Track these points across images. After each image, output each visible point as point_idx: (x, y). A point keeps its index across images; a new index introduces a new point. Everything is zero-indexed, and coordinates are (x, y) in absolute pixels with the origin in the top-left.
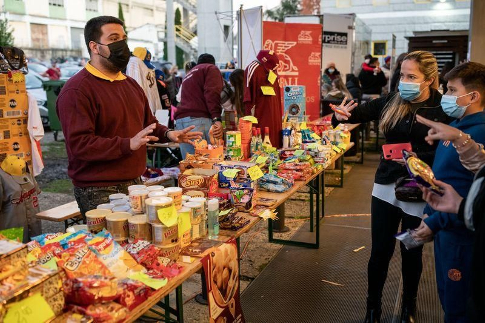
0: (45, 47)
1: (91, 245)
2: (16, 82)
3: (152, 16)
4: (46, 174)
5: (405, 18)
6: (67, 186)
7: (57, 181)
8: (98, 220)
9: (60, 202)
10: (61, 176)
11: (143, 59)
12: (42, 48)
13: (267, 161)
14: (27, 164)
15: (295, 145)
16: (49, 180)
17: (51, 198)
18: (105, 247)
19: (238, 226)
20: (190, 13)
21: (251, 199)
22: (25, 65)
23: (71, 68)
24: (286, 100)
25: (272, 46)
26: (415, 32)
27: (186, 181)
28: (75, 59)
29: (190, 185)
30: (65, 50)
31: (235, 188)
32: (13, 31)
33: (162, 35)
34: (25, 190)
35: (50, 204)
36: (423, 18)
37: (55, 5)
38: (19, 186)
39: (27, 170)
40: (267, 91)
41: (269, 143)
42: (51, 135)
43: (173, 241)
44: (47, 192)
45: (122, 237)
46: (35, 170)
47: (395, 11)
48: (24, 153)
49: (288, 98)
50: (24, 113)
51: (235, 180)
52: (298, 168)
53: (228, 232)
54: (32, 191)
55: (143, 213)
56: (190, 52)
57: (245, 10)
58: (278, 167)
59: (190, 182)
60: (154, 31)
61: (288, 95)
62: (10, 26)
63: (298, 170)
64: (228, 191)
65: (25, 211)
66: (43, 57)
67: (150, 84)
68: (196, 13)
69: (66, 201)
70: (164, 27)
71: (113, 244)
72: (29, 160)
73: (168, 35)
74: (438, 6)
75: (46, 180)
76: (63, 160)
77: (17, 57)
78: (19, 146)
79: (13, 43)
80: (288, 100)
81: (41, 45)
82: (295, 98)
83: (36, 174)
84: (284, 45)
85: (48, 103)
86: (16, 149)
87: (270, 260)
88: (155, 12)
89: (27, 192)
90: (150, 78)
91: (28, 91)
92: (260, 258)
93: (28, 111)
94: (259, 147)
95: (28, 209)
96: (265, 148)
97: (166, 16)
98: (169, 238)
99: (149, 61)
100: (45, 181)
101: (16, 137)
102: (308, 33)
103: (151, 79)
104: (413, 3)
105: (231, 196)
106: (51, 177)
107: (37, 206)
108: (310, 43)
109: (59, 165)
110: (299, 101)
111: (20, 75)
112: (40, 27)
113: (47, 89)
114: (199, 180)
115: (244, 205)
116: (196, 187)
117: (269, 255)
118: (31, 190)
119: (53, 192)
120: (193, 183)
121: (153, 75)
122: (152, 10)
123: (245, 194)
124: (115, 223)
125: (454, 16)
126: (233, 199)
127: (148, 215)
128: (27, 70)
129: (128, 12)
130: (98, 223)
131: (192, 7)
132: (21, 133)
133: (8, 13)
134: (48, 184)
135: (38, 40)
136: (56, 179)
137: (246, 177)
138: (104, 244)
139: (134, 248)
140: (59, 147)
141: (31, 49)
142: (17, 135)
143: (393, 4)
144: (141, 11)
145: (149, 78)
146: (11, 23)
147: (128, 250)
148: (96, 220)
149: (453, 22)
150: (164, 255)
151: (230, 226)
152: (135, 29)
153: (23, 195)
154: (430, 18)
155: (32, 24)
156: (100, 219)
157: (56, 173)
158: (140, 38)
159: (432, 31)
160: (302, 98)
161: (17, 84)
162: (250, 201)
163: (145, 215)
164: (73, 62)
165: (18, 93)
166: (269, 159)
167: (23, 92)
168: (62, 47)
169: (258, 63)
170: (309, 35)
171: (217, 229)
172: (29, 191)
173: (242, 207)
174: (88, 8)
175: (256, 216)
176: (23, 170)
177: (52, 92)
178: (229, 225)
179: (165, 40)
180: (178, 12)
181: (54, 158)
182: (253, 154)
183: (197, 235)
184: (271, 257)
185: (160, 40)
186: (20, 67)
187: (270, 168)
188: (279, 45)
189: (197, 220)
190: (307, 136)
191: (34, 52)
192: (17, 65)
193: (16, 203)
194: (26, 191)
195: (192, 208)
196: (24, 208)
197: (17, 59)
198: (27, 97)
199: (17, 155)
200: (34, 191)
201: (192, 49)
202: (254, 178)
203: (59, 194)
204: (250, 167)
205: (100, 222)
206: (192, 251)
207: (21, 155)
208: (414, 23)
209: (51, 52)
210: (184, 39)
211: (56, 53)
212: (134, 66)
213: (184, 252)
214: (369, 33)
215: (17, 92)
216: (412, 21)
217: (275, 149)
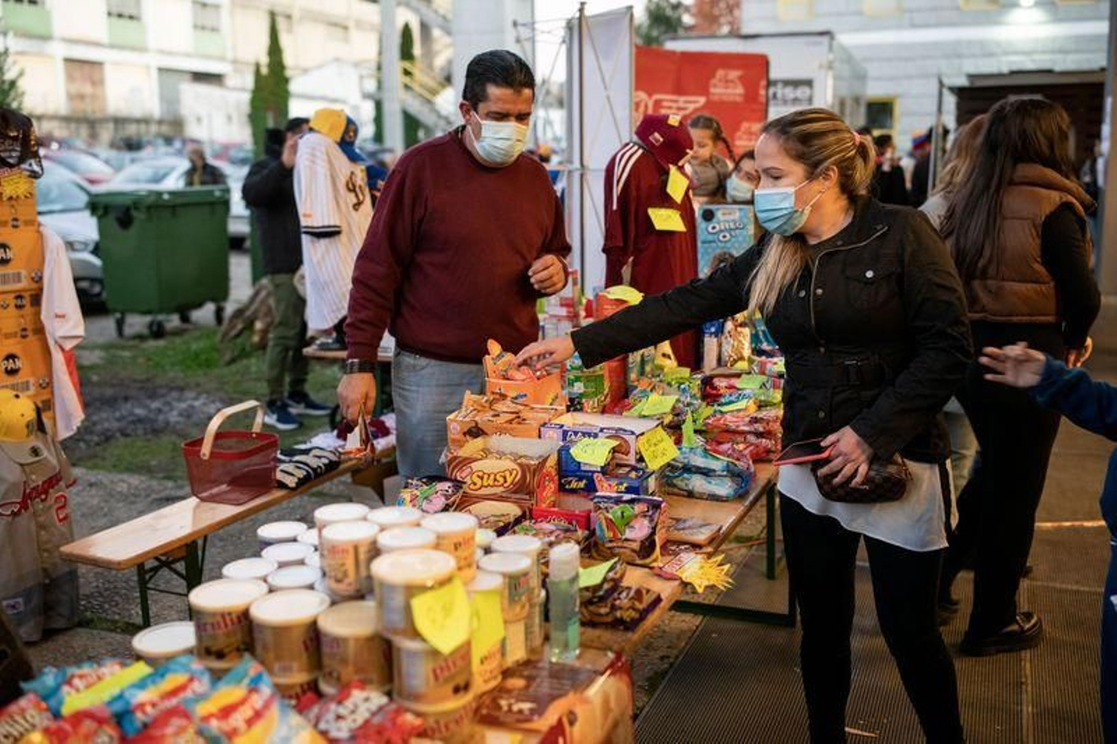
0: (98, 115)
1: (206, 719)
2: (11, 198)
3: (346, 40)
4: (95, 424)
5: (936, 45)
6: (145, 454)
7: (122, 440)
8: (228, 618)
9: (127, 497)
10: (132, 427)
11: (338, 139)
12: (90, 115)
13: (674, 408)
14: (39, 411)
15: (735, 361)
16: (103, 438)
17: (106, 487)
18: (250, 722)
19: (632, 620)
20: (436, 33)
21: (654, 529)
22: (35, 155)
23: (155, 163)
24: (704, 242)
25: (646, 106)
26: (971, 77)
27: (472, 473)
28: (168, 141)
29: (482, 486)
30: (145, 121)
31: (609, 498)
32: (21, 74)
33: (371, 86)
34: (34, 477)
35: (102, 504)
36: (982, 44)
37: (120, 16)
38: (18, 468)
39: (41, 427)
40: (665, 220)
41: (669, 357)
42: (107, 325)
43: (457, 690)
44: (95, 472)
45: (300, 670)
46: (60, 424)
47: (914, 26)
48: (32, 380)
49: (710, 238)
50: (33, 279)
51: (605, 471)
52: (760, 427)
53: (606, 635)
54: (52, 482)
55: (360, 596)
56: (436, 126)
57: (590, 17)
58: (706, 425)
59: (482, 478)
60: (352, 75)
61: (710, 229)
62: (15, 63)
63: (759, 435)
64: (590, 505)
65: (34, 534)
66: (94, 136)
67: (355, 201)
68: (448, 32)
69: (143, 493)
70: (374, 65)
71: (275, 709)
72: (45, 397)
73: (386, 85)
74: (1015, 15)
75: (96, 439)
76: (139, 385)
77: (16, 134)
78: (19, 364)
79: (20, 104)
80: (710, 242)
81: (87, 108)
82: (728, 235)
83: (64, 434)
84: (674, 105)
85: (101, 245)
86: (12, 372)
87: (671, 660)
88: (354, 33)
89: (40, 483)
90: (354, 186)
91: (41, 219)
92: (646, 655)
93: (42, 273)
94: (648, 368)
95: (41, 527)
96: (661, 368)
97: (380, 41)
98: (447, 680)
99: (352, 144)
100: (91, 441)
101: (12, 341)
102: (734, 74)
103: (357, 189)
104: (958, 8)
105: (599, 520)
106: (108, 430)
107: (65, 518)
108: (738, 99)
109: (126, 399)
110: (737, 245)
111: (23, 180)
112: (86, 67)
113: (100, 212)
114: (507, 474)
115: (636, 546)
116: (499, 490)
117: (669, 647)
118: (51, 479)
119: (110, 472)
120: (491, 482)
121: (361, 178)
122: (346, 28)
123: (636, 516)
124: (281, 631)
125: (1054, 39)
126: (602, 530)
127: (381, 605)
128: (41, 166)
129: (290, 31)
130: (226, 625)
131: (440, 19)
132: (24, 330)
133: (11, 35)
134: (98, 449)
135: (81, 97)
136: (118, 435)
137: (633, 462)
138: (246, 712)
139: (339, 717)
140: (126, 354)
141: (67, 119)
142: (14, 335)
143: (911, 11)
144: (321, 30)
145: (352, 188)
146: (19, 58)
147: (322, 726)
148: (220, 619)
149: (1053, 52)
150: (430, 732)
151: (609, 619)
152: (305, 71)
153: (28, 491)
154: (998, 44)
155: (68, 61)
156: (234, 616)
157: (118, 420)
158: (319, 92)
159: (1013, 73)
160: (744, 237)
161: (13, 202)
162: (653, 533)
163: (370, 604)
164: (163, 149)
165: (15, 227)
166: (678, 401)
167: (31, 223)
168: (137, 112)
169: (640, 147)
170: (737, 81)
171: (574, 631)
172: (44, 482)
173: (628, 552)
174: (199, 23)
175: (671, 578)
176: (28, 426)
177: (111, 220)
178: (607, 614)
179: (377, 97)
180: (406, 33)
181: (115, 381)
182: (636, 387)
183: (517, 653)
184: (675, 652)
185: (366, 96)
186: (22, 160)
187: (688, 428)
188: (665, 104)
189: (518, 608)
190: (761, 337)
191: (73, 126)
192: (14, 154)
193: (9, 513)
194: (37, 480)
195: (504, 575)
196: (33, 527)
197: (15, 139)
198: (41, 236)
199: (13, 387)
200: (58, 481)
201: (440, 116)
202: (654, 464)
203: (125, 476)
204: (642, 434)
205: (233, 624)
206: (510, 706)
207: (26, 386)
208: (959, 56)
209: (111, 126)
210: (421, 95)
211: (124, 129)
212: (313, 155)
213: (484, 711)
214: (861, 77)
215: (15, 223)
216: (955, 51)
217: (686, 372)
